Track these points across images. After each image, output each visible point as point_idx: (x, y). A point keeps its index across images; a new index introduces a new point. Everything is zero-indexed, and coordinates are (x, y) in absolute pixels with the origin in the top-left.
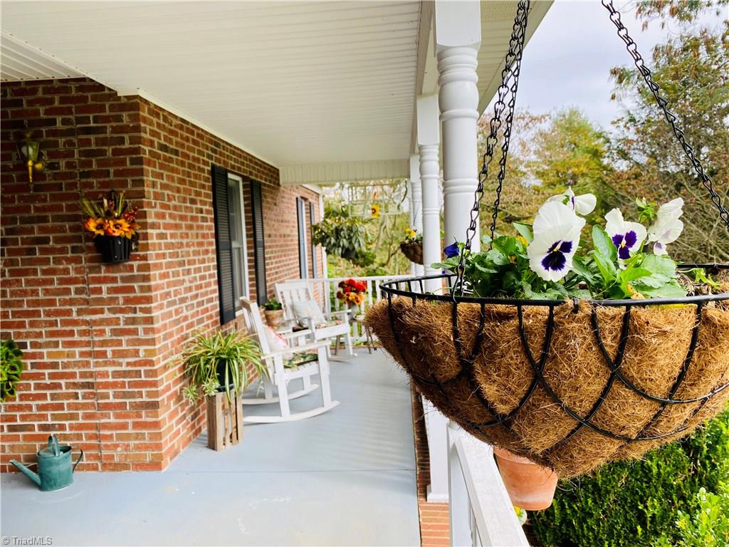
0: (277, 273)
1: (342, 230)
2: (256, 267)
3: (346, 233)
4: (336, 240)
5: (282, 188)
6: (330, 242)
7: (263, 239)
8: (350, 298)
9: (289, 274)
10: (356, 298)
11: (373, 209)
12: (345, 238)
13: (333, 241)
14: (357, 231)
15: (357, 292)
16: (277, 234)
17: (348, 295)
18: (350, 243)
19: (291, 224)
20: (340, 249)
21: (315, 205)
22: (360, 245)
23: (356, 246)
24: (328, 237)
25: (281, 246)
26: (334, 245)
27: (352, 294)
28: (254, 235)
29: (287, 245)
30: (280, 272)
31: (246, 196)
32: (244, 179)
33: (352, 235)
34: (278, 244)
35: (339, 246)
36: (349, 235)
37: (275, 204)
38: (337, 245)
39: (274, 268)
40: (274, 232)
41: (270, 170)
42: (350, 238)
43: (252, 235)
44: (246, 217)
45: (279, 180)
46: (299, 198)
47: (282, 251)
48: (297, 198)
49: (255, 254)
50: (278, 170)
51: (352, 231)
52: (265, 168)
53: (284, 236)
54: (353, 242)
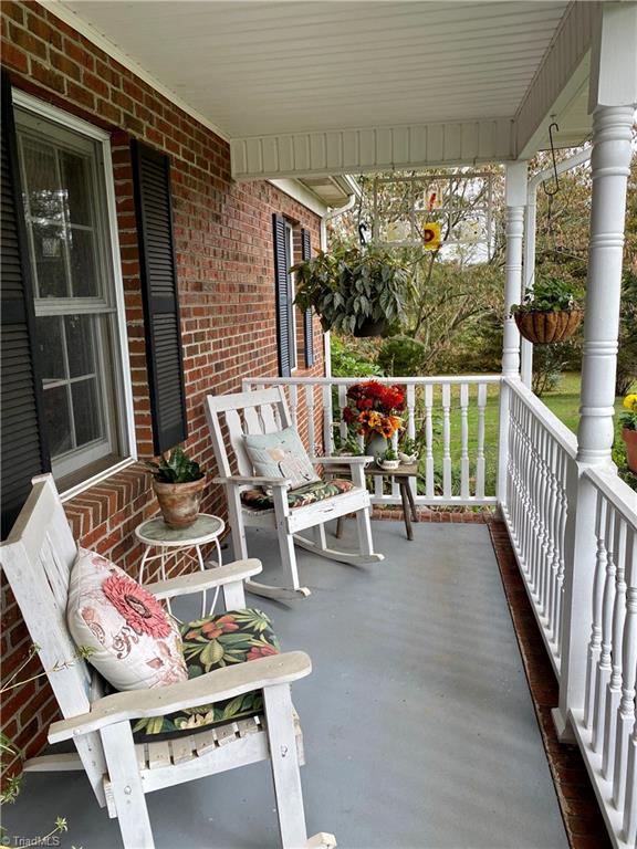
0: (219, 367)
1: (359, 276)
2: (149, 360)
3: (366, 284)
4: (345, 300)
5: (237, 187)
6: (332, 303)
7: (175, 292)
8: (371, 424)
9: (252, 366)
10: (384, 424)
11: (426, 231)
12: (364, 293)
13: (338, 300)
14: (391, 280)
15: (385, 409)
16: (223, 283)
17: (367, 417)
18: (375, 305)
19: (259, 266)
20: (353, 319)
21: (312, 237)
22: (396, 310)
23: (388, 312)
24: (328, 291)
25: (233, 309)
26: (341, 310)
27: (375, 414)
28: (144, 284)
29: (248, 308)
30: (230, 363)
31: (120, 183)
32: (116, 135)
33: (379, 288)
34: (223, 304)
35: (351, 313)
36: (373, 289)
37: (217, 218)
38: (346, 310)
39: (212, 358)
40: (213, 279)
41: (200, 136)
42: (375, 295)
43: (139, 283)
44: (121, 236)
45: (229, 167)
46: (279, 218)
47: (236, 320)
48: (274, 216)
49: (147, 331)
50: (228, 146)
51: (380, 279)
52: (185, 127)
53: (242, 288)
54: (382, 303)
